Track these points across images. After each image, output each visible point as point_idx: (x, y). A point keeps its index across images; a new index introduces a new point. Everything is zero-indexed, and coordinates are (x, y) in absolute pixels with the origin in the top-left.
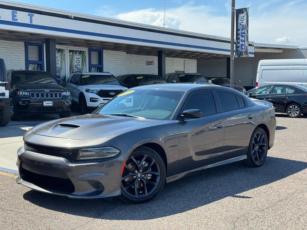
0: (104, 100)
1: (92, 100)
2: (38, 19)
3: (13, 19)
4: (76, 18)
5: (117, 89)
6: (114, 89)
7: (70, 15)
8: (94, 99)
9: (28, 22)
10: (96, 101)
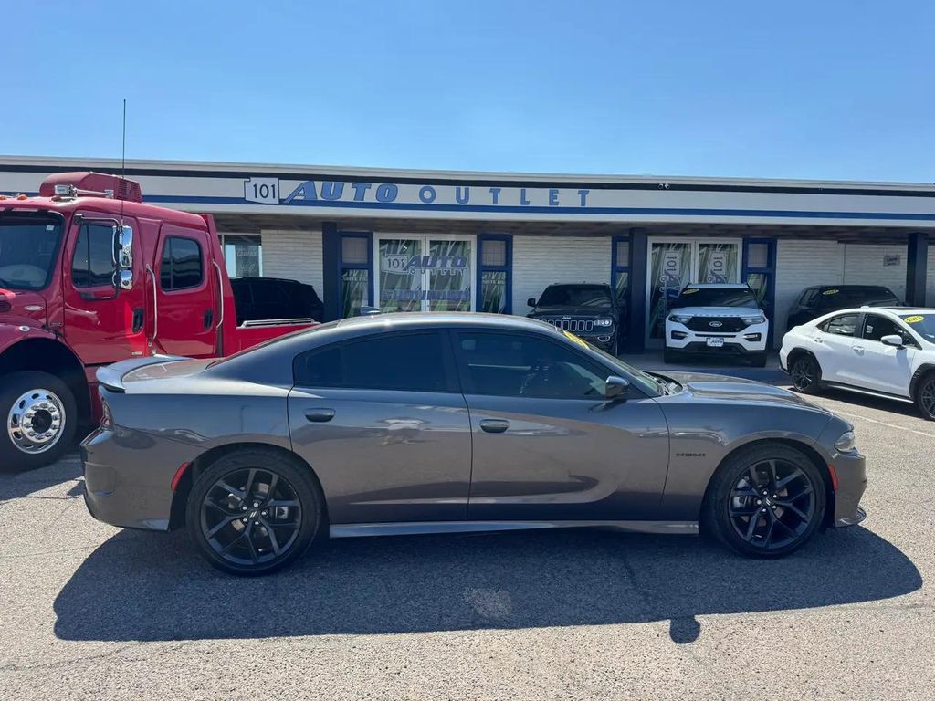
0: (696, 335)
1: (676, 335)
2: (596, 198)
3: (551, 202)
4: (673, 187)
5: (728, 316)
6: (722, 316)
7: (661, 183)
8: (678, 334)
9: (578, 205)
10: (682, 338)
